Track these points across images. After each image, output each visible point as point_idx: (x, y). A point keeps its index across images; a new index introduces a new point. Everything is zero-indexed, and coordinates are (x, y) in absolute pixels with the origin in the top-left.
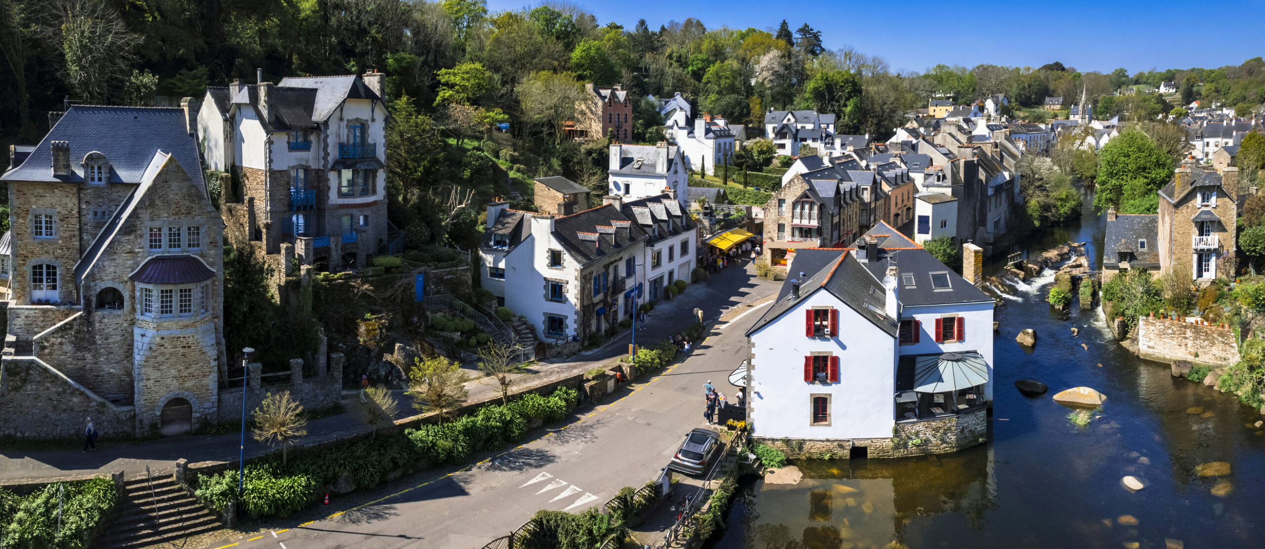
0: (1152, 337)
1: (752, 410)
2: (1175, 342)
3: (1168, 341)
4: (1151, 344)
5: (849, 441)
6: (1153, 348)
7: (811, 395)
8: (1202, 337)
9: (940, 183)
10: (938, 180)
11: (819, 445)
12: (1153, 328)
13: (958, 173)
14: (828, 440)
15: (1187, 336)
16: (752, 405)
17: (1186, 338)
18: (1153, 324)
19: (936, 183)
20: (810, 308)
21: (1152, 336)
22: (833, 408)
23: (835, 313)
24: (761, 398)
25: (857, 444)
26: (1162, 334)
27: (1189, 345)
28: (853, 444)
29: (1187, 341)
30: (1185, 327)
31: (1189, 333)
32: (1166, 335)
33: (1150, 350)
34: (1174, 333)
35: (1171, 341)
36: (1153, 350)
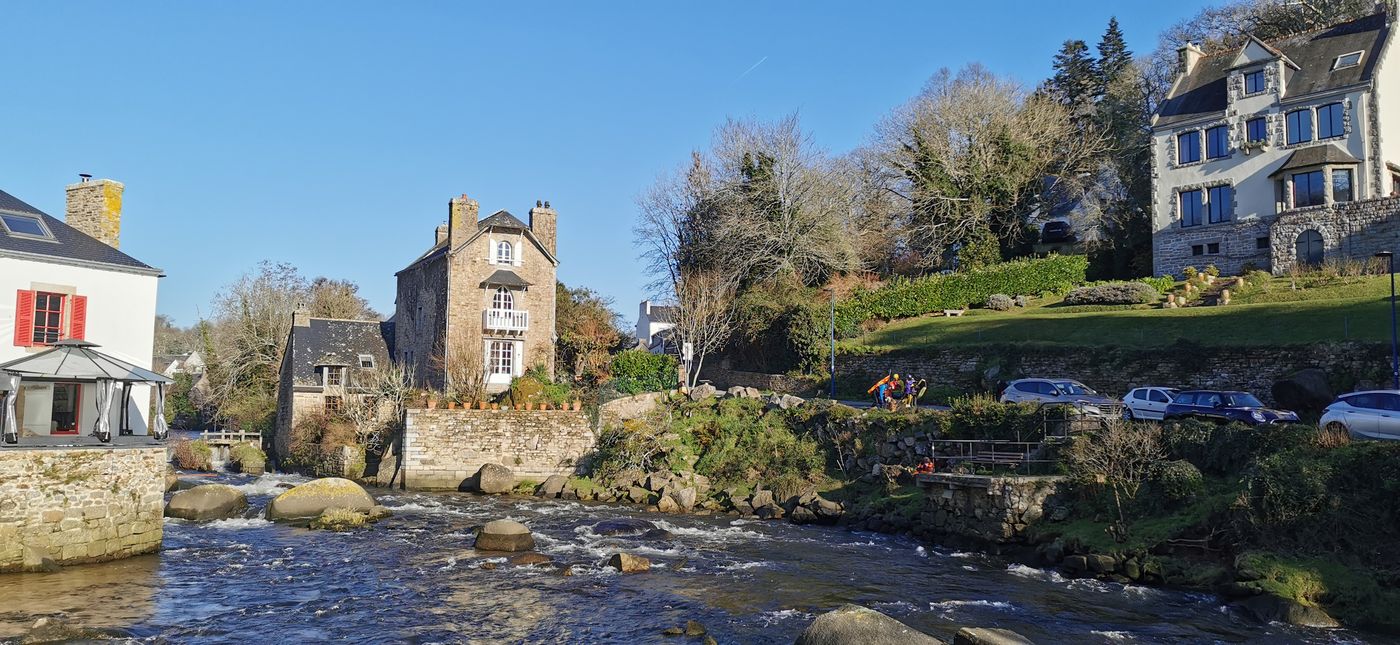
0: (430, 444)
2: (476, 447)
3: (461, 445)
4: (429, 456)
6: (432, 462)
8: (530, 430)
12: (434, 427)
15: (501, 431)
17: (498, 435)
18: (433, 420)
21: (431, 442)
26: (452, 434)
27: (504, 446)
29: (499, 440)
30: (497, 417)
31: (504, 426)
32: (459, 436)
33: (426, 468)
34: (477, 431)
35: (469, 445)
36: (432, 467)
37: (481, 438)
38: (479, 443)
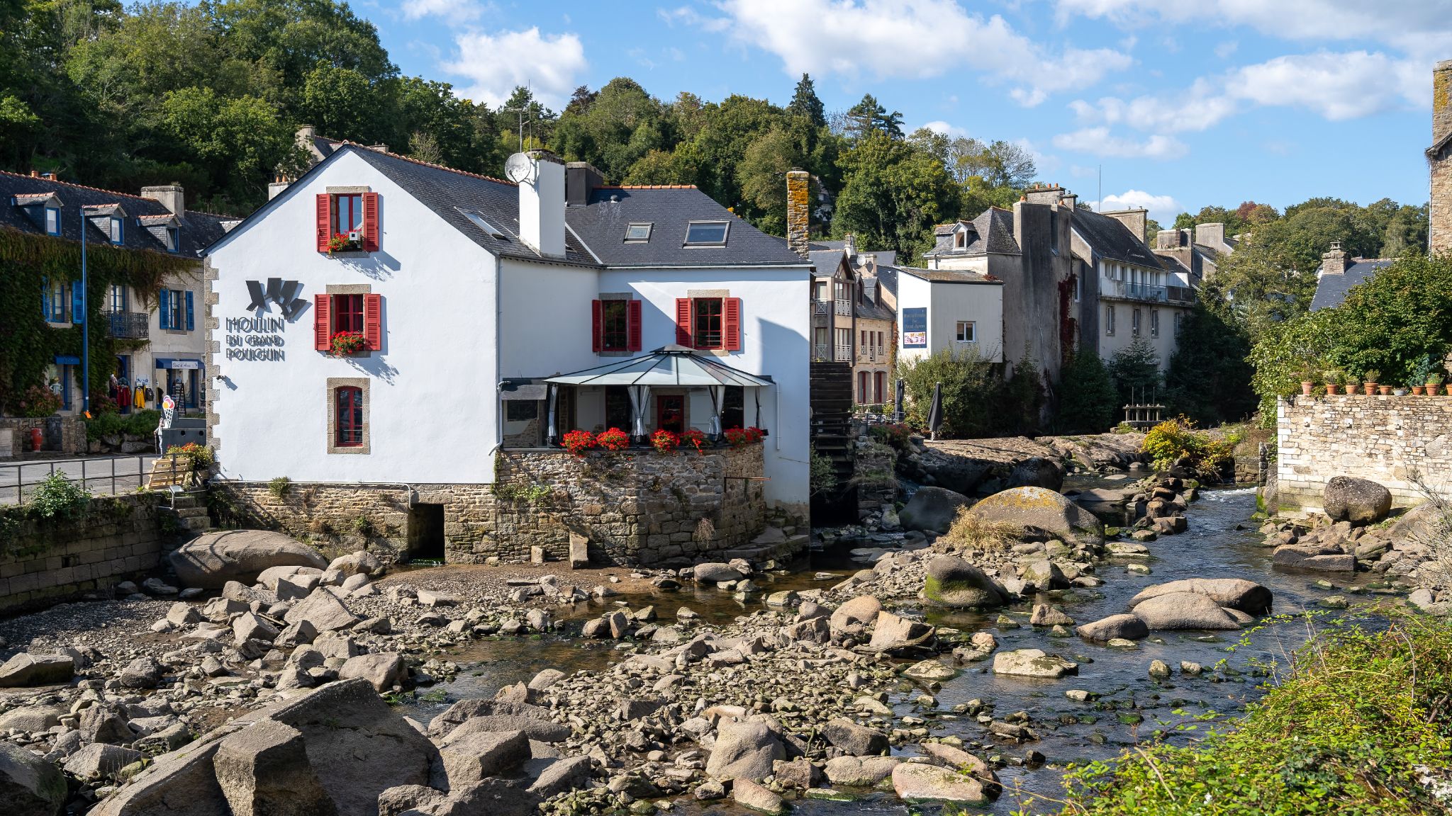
0: (1305, 445)
1: (216, 419)
2: (1359, 451)
3: (1341, 448)
4: (1303, 462)
5: (405, 488)
6: (1307, 471)
7: (330, 381)
8: (1431, 427)
9: (964, 249)
10: (961, 244)
11: (348, 497)
12: (1308, 419)
13: (1011, 230)
14: (364, 486)
15: (1391, 428)
16: (217, 407)
17: (1387, 434)
18: (1308, 410)
19: (956, 249)
20: (324, 192)
21: (1305, 441)
22: (376, 412)
23: (373, 202)
24: (234, 387)
25: (424, 498)
26: (1330, 430)
27: (1396, 451)
28: (415, 496)
29: (1389, 442)
30: (1386, 405)
31: (1394, 421)
32: (1339, 435)
33: (1301, 477)
34: (1359, 426)
35: (1350, 448)
36: (1308, 477)
37: (1366, 438)
38: (1364, 445)
